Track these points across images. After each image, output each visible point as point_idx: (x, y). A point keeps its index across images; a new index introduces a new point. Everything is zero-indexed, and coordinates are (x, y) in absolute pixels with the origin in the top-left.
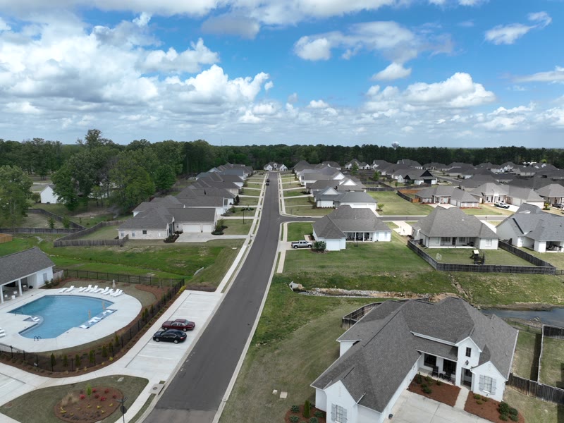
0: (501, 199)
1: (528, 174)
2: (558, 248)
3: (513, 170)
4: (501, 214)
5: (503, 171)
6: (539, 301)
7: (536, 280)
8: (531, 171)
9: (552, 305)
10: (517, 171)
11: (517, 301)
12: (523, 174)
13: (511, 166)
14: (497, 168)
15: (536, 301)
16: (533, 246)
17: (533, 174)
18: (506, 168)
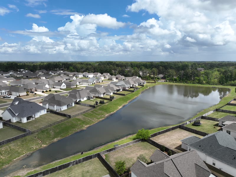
0: (7, 93)
1: (20, 76)
2: (32, 118)
3: (14, 74)
4: (6, 102)
5: (9, 75)
6: (26, 153)
7: (23, 141)
8: (21, 74)
9: (31, 152)
10: (15, 75)
11: (14, 159)
12: (18, 76)
13: (12, 72)
14: (6, 74)
15: (24, 154)
16: (21, 120)
17: (22, 75)
18: (10, 73)
